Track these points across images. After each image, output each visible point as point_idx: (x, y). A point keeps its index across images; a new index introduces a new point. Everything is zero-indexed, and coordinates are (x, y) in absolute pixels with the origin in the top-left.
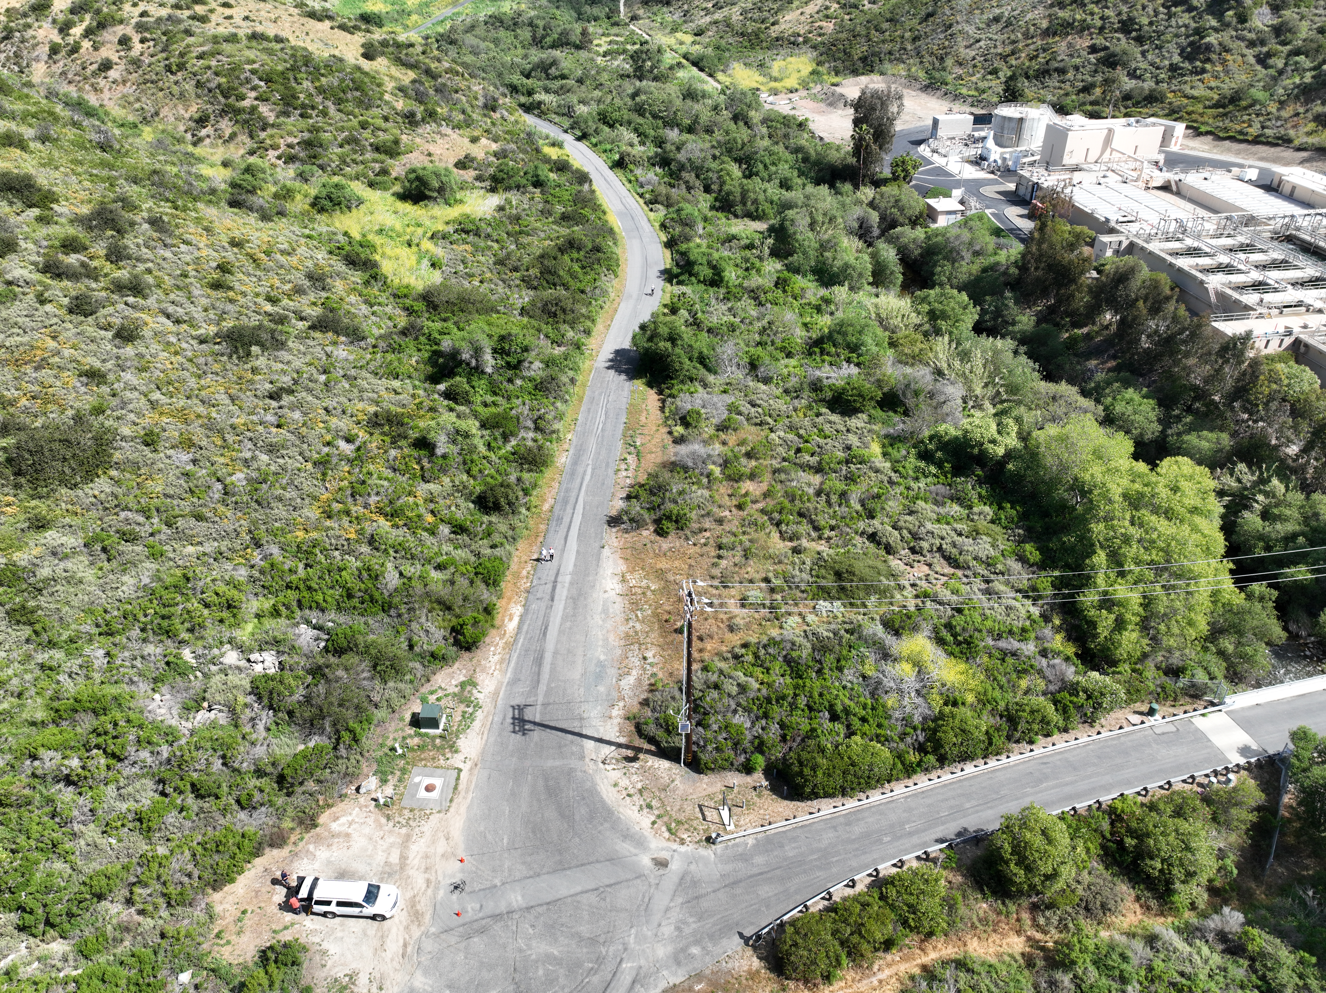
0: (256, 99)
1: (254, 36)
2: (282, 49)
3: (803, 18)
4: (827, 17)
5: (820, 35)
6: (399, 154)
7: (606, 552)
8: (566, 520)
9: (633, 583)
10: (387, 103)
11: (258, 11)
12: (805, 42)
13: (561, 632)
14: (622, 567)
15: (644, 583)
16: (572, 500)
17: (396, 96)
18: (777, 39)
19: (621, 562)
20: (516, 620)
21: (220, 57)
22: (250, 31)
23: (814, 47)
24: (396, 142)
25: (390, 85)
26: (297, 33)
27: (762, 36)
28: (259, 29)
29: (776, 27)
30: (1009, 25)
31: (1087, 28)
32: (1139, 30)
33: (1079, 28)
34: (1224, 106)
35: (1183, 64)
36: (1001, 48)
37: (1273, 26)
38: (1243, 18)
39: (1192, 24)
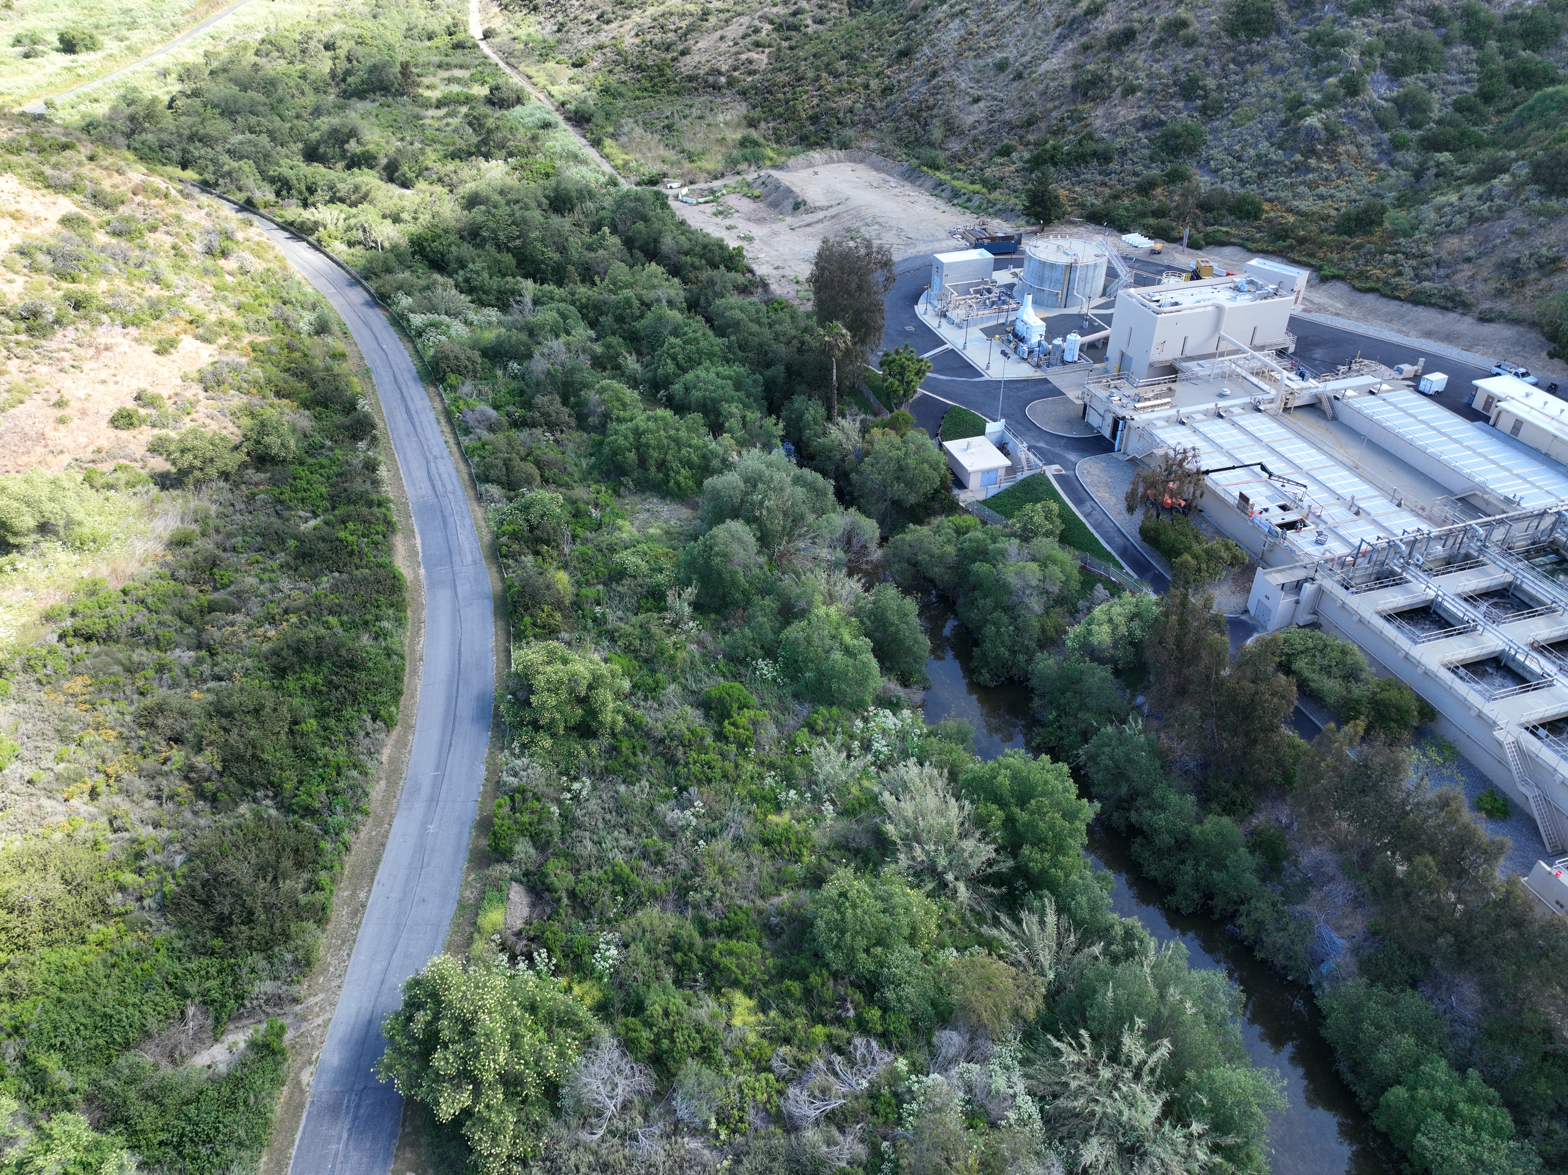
3: (723, 46)
4: (757, 44)
5: (751, 73)
12: (730, 84)
17: (10, 270)
18: (691, 79)
23: (743, 93)
27: (668, 71)
29: (687, 59)
30: (1019, 76)
31: (1130, 90)
32: (1205, 97)
33: (1119, 90)
34: (1350, 233)
35: (1276, 155)
36: (1010, 115)
37: (1394, 100)
38: (1352, 87)
39: (1280, 93)
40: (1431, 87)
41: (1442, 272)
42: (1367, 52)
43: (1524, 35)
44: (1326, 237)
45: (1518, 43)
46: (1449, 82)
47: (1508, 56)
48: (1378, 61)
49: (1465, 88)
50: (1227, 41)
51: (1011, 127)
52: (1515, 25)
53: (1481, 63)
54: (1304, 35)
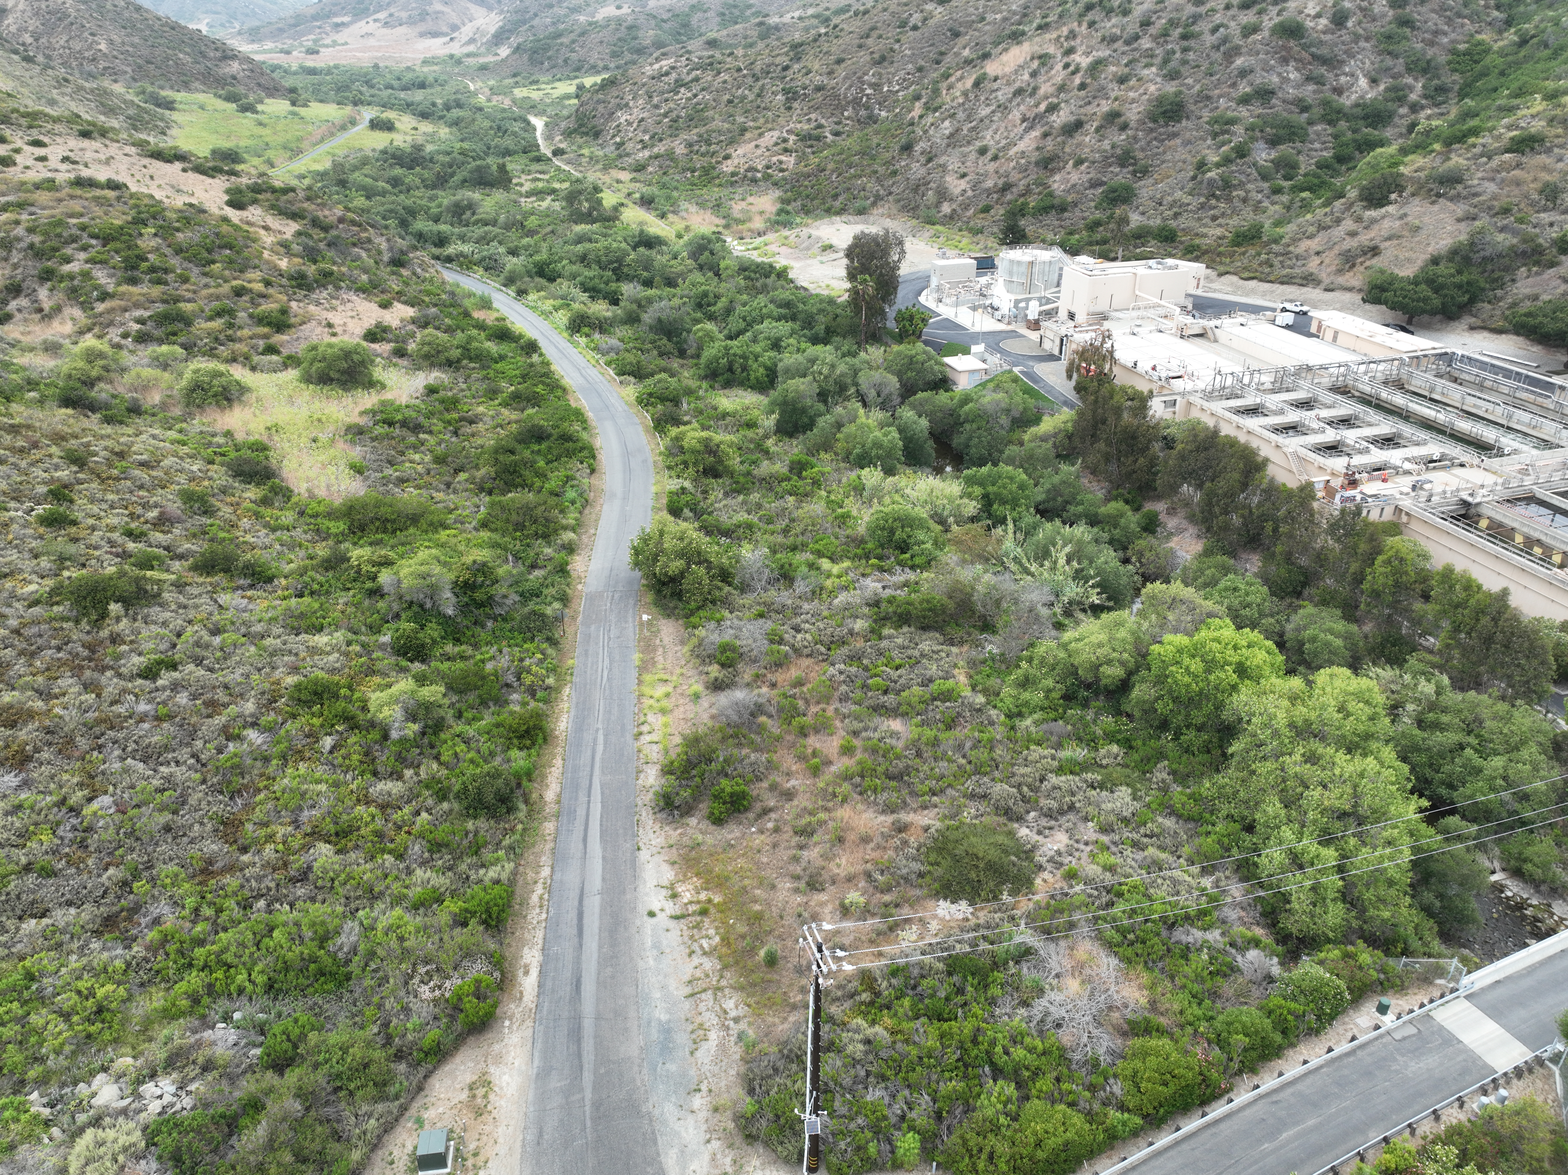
0: (87, 262)
1: (79, 182)
2: (119, 198)
3: (759, 152)
4: (786, 150)
5: (780, 171)
6: (289, 326)
7: (644, 855)
8: (581, 812)
9: (687, 897)
10: (268, 262)
11: (82, 150)
12: (765, 178)
13: (601, 984)
14: (668, 874)
15: (703, 896)
16: (585, 783)
17: (278, 254)
18: (732, 175)
19: (666, 867)
20: (534, 973)
21: (33, 209)
22: (72, 176)
23: (775, 184)
24: (284, 312)
25: (268, 239)
26: (138, 177)
27: (713, 172)
28: (85, 173)
29: (729, 162)
30: (995, 158)
31: (1079, 162)
32: (1134, 164)
33: (1071, 163)
34: (1238, 245)
35: (1187, 199)
36: (989, 183)
37: (1272, 161)
38: (1241, 152)
39: (1189, 158)
40: (1299, 152)
41: (1299, 263)
42: (1250, 128)
43: (1365, 117)
44: (1222, 249)
45: (1361, 123)
46: (1311, 150)
47: (1355, 131)
48: (1259, 134)
49: (1325, 154)
50: (1151, 125)
51: (989, 192)
52: (1358, 111)
53: (1336, 137)
54: (1206, 119)
